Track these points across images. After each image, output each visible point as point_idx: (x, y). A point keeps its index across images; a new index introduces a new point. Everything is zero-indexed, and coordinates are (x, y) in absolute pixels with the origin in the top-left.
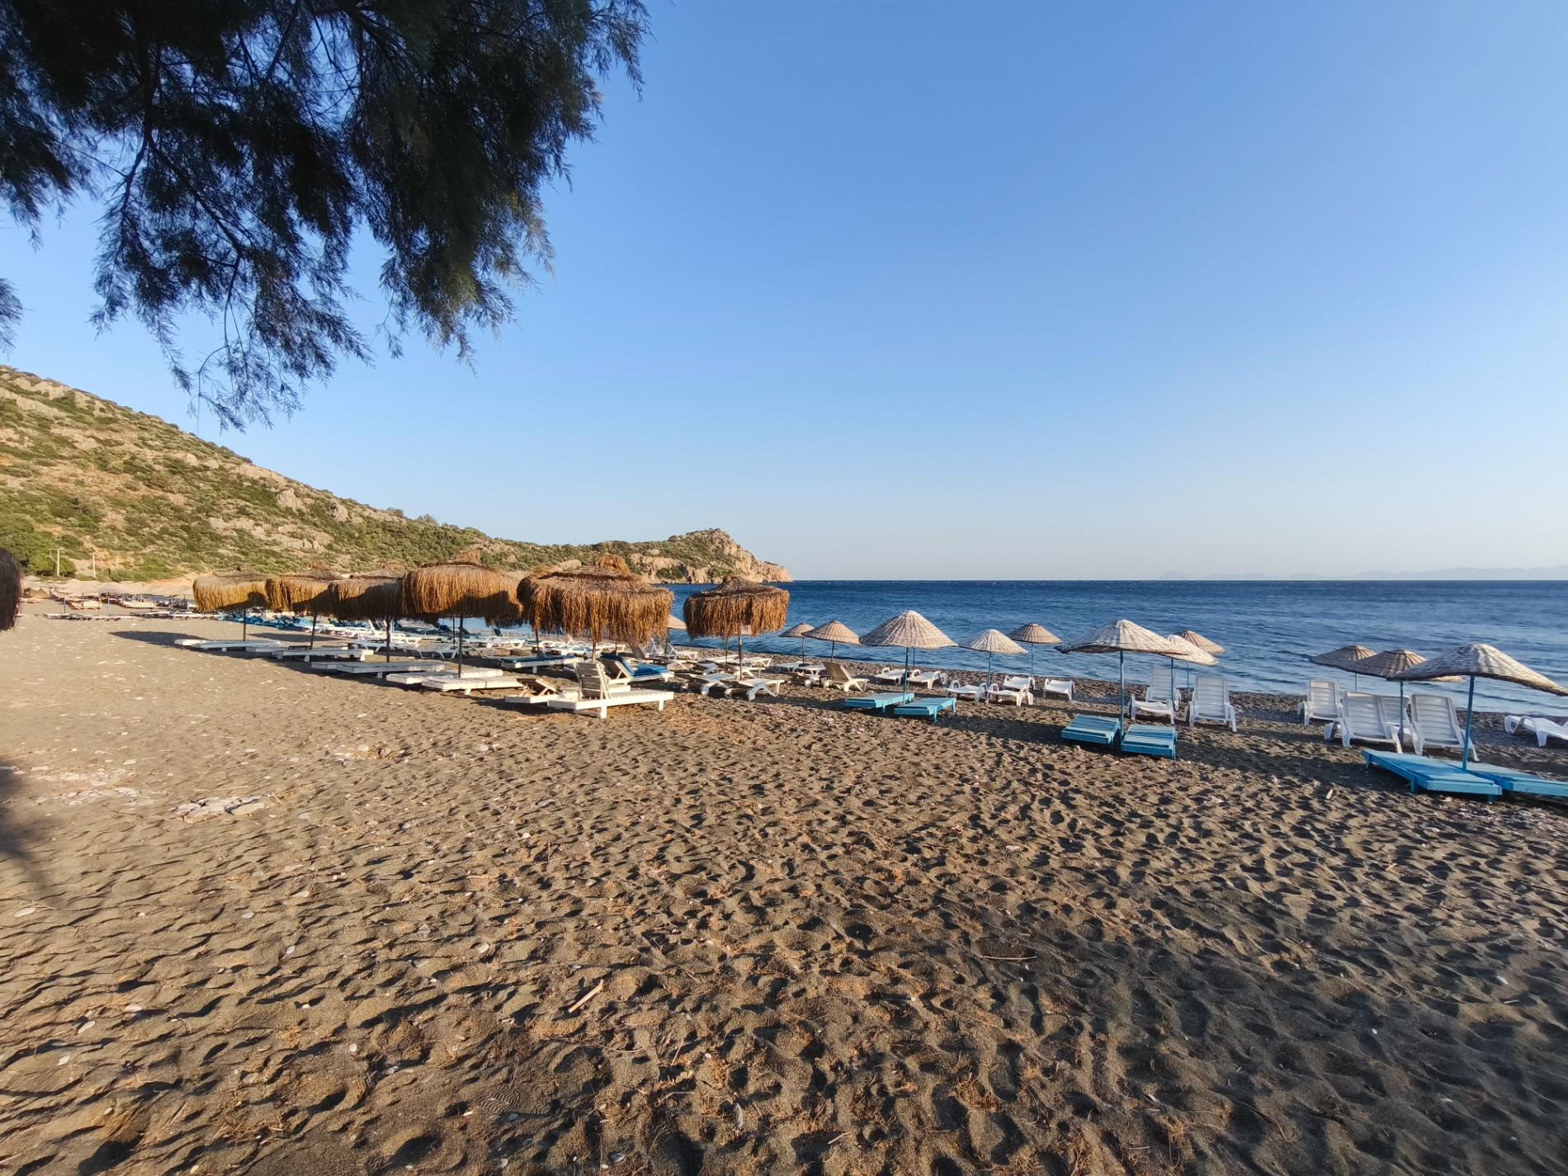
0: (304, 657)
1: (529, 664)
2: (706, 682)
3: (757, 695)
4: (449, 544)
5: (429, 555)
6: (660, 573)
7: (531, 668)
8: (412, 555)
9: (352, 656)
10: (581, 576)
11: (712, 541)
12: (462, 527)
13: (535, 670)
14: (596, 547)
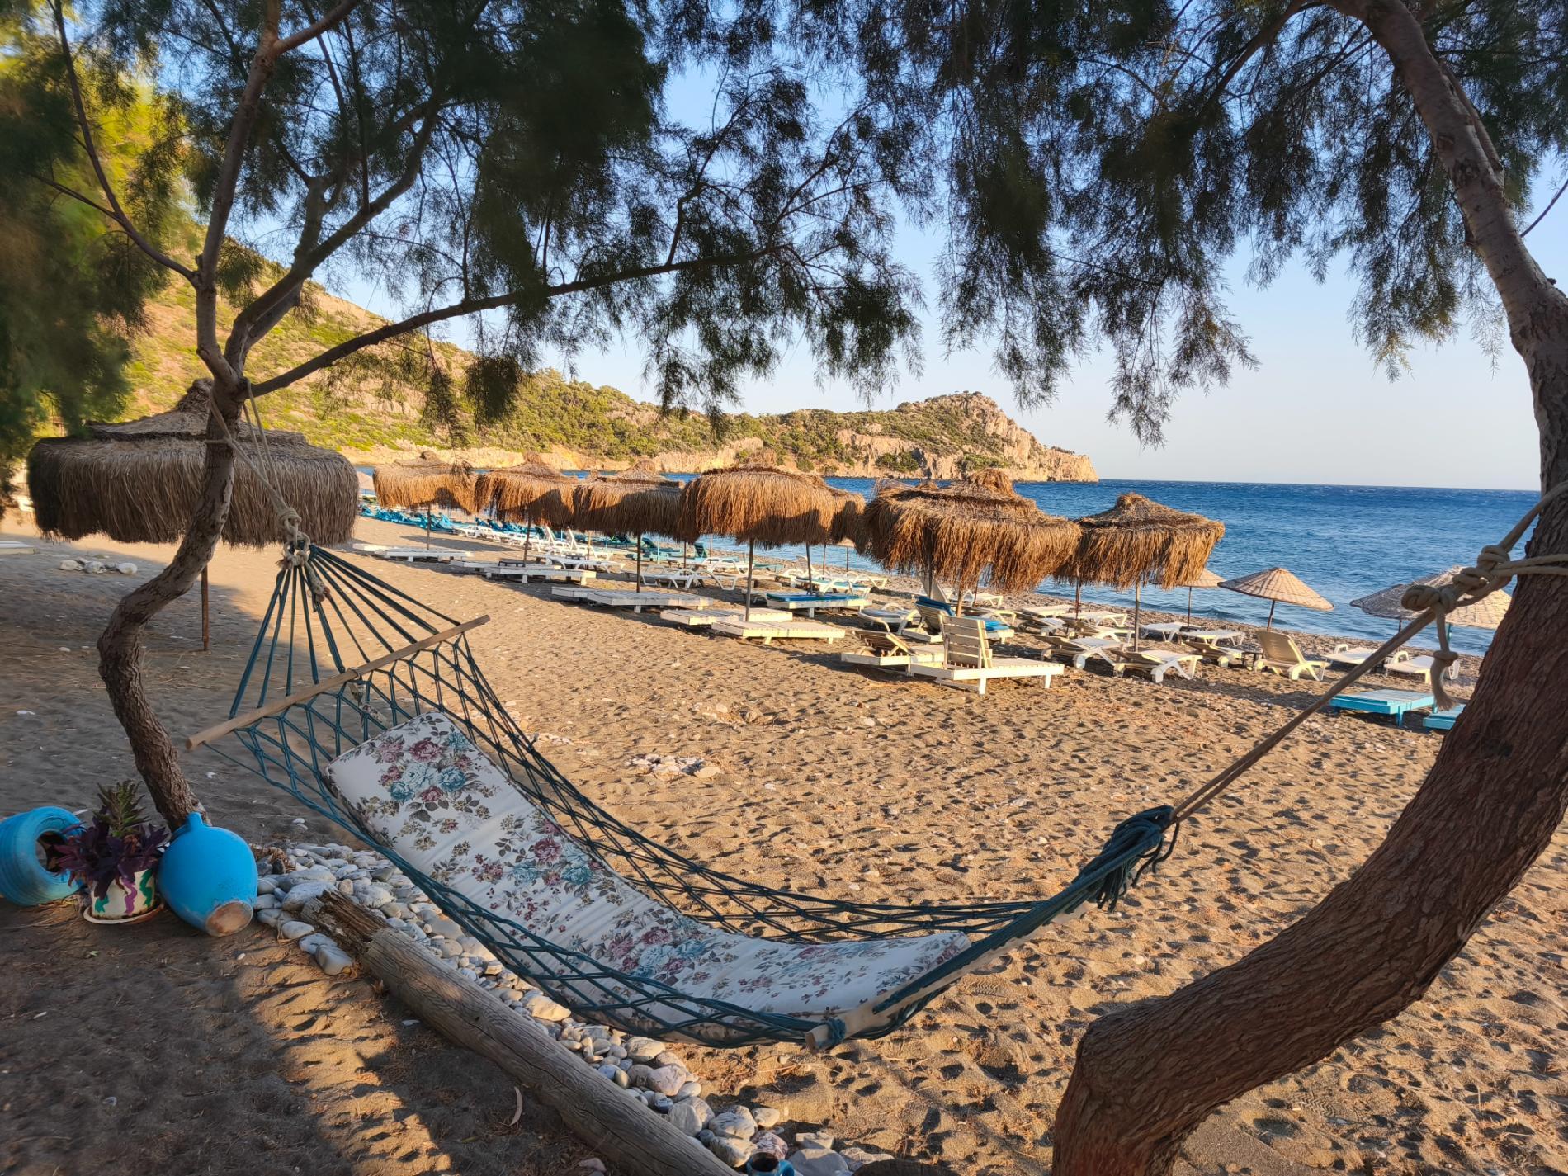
0: (520, 576)
1: (805, 605)
2: (1082, 650)
3: (1166, 676)
4: (580, 411)
5: (552, 425)
6: (882, 462)
7: (806, 610)
8: (530, 425)
9: (569, 578)
10: (958, 499)
11: (967, 413)
12: (596, 386)
13: (812, 613)
14: (785, 419)
